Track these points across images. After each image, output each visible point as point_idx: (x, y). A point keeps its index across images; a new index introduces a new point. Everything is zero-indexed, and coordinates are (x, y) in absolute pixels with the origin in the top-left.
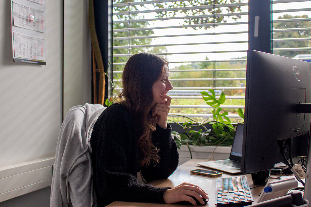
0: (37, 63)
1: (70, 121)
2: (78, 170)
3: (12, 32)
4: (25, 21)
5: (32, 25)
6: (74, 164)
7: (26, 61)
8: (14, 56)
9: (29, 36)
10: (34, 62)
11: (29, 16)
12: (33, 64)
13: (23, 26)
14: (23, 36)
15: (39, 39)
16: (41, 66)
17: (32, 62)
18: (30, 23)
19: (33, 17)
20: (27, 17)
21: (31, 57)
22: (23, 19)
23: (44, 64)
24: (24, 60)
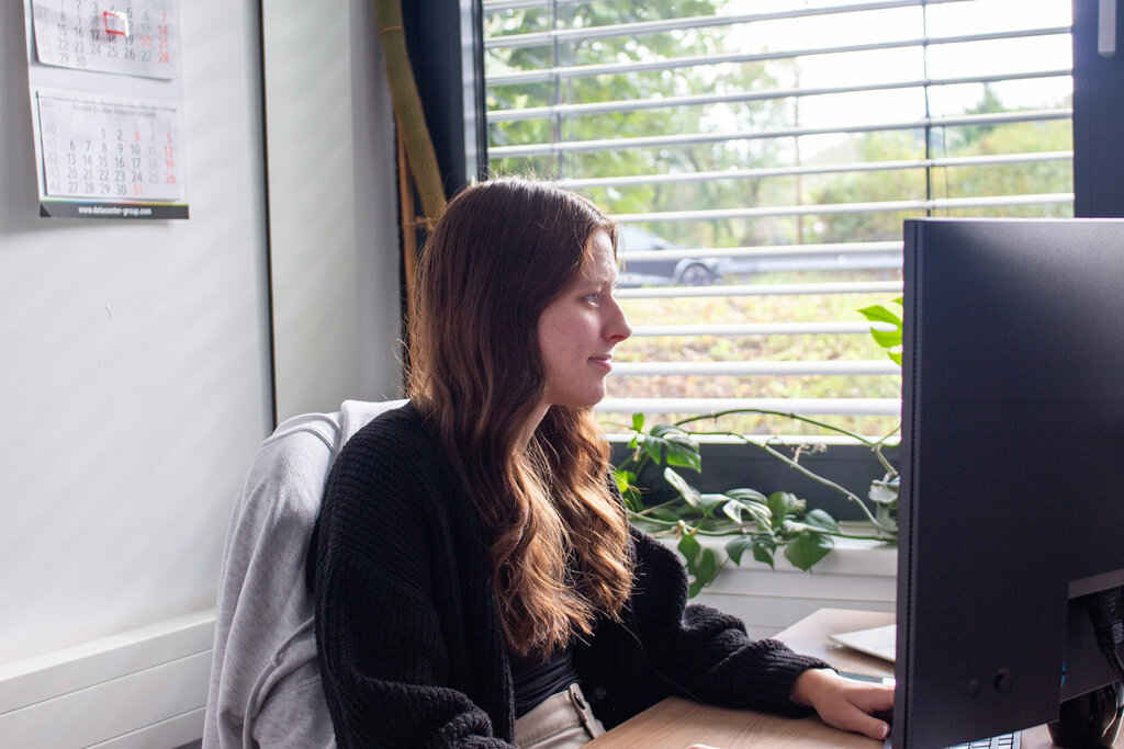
0: (148, 211)
1: (263, 486)
2: (294, 693)
3: (32, 89)
4: (87, 38)
5: (121, 52)
6: (272, 669)
7: (97, 211)
8: (46, 193)
9: (105, 102)
10: (135, 212)
11: (105, 14)
12: (131, 217)
13: (81, 60)
14: (81, 104)
15: (154, 108)
16: (167, 225)
17: (126, 212)
18: (112, 45)
19: (123, 16)
20: (96, 20)
21: (122, 190)
22: (79, 31)
23: (182, 212)
24: (92, 205)
